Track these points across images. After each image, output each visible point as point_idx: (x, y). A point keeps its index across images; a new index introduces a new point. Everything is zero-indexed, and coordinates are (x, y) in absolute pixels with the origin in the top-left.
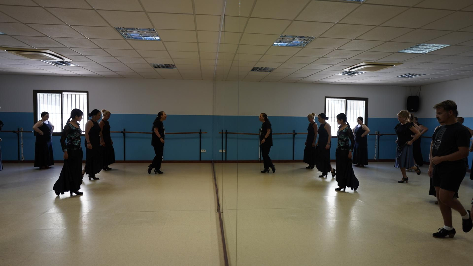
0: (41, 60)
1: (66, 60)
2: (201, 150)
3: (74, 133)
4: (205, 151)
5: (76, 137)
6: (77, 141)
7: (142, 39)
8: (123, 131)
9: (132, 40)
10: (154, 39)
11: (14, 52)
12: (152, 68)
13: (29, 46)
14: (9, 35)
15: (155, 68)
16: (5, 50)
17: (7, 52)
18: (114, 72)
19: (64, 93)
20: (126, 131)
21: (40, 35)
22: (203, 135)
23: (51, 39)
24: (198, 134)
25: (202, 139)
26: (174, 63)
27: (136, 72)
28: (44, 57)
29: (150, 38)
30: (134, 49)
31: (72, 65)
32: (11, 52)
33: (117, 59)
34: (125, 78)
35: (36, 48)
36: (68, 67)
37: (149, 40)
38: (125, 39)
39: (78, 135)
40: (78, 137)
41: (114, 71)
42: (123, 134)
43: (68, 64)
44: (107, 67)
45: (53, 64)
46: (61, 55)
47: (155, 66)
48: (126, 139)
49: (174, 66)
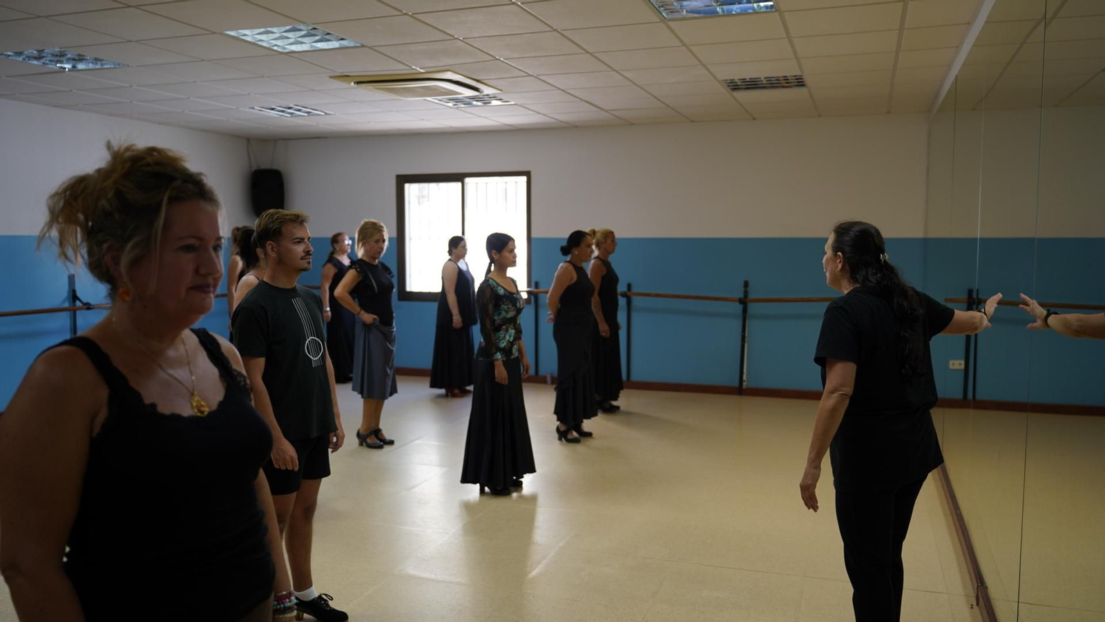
0: (428, 99)
1: (487, 91)
3: (503, 306)
5: (505, 317)
6: (507, 330)
7: (717, 12)
9: (684, 19)
10: (753, 8)
11: (370, 86)
12: (724, 92)
13: (408, 68)
14: (369, 45)
15: (734, 89)
16: (352, 84)
17: (356, 86)
18: (606, 111)
19: (467, 180)
21: (440, 36)
23: (463, 43)
26: (801, 70)
27: (672, 109)
28: (436, 90)
29: (740, 8)
30: (684, 45)
31: (494, 103)
32: (364, 85)
33: (624, 77)
34: (633, 124)
35: (422, 71)
36: (487, 108)
37: (737, 14)
38: (664, 20)
39: (511, 314)
40: (511, 318)
41: (607, 108)
42: (625, 300)
43: (486, 100)
44: (592, 102)
45: (451, 104)
46: (478, 81)
47: (734, 86)
48: (634, 316)
49: (800, 83)
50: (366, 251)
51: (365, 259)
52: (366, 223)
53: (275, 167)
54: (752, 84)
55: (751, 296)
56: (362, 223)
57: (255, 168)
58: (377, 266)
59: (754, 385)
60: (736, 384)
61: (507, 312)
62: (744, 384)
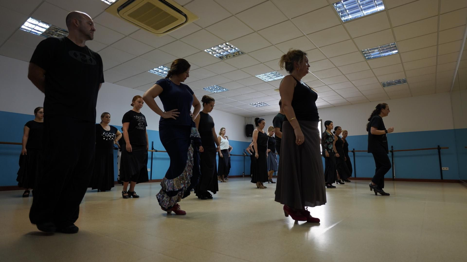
2: (442, 168)
4: (448, 169)
8: (353, 150)
9: (372, 59)
12: (381, 87)
18: (345, 99)
20: (355, 150)
22: (442, 151)
24: (437, 150)
25: (441, 156)
26: (406, 77)
27: (364, 96)
29: (388, 54)
30: (371, 69)
33: (352, 83)
34: (352, 104)
37: (387, 56)
42: (353, 153)
44: (341, 95)
47: (384, 85)
48: (356, 158)
49: (405, 81)
50: (269, 134)
51: (269, 136)
52: (271, 127)
53: (251, 124)
54: (389, 84)
55: (394, 149)
56: (270, 126)
57: (246, 124)
58: (272, 137)
59: (398, 177)
60: (392, 177)
61: (331, 140)
62: (394, 177)
